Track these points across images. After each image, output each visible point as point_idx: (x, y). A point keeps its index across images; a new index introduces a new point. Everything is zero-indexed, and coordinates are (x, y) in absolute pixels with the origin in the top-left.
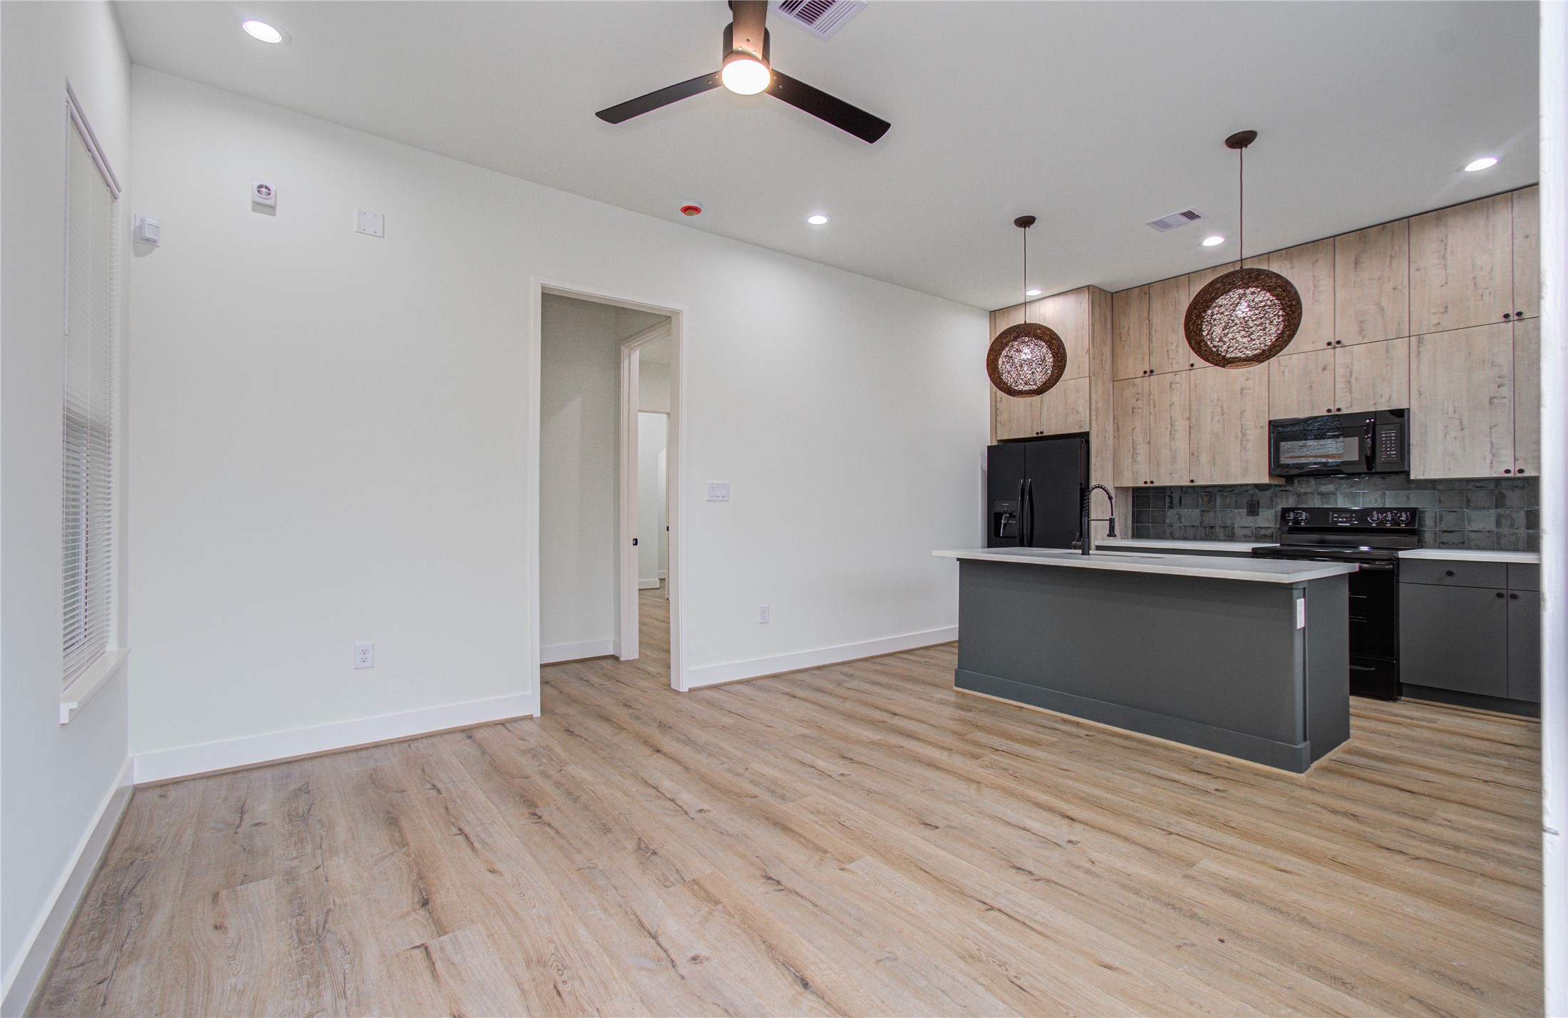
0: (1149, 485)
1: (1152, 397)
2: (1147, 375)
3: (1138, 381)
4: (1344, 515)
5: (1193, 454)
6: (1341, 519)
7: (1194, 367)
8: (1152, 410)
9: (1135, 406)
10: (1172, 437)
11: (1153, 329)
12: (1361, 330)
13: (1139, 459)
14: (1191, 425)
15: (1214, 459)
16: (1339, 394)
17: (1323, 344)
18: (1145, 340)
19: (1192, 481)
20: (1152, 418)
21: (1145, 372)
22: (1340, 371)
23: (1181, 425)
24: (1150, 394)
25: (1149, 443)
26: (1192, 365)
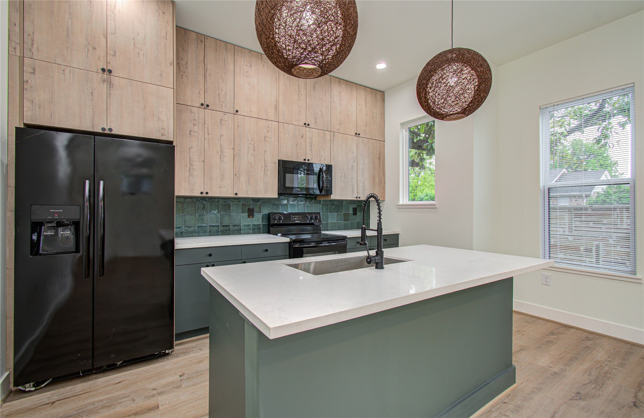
0: (204, 195)
1: (206, 126)
2: (203, 107)
3: (195, 110)
4: (296, 217)
5: (235, 175)
6: (296, 219)
7: (237, 113)
8: (206, 136)
9: (192, 130)
10: (222, 161)
11: (208, 73)
12: (316, 122)
13: (195, 173)
14: (235, 155)
15: (249, 179)
16: (308, 152)
17: (302, 124)
18: (201, 78)
19: (236, 194)
20: (206, 142)
21: (202, 105)
22: (308, 140)
23: (228, 153)
24: (205, 123)
25: (204, 161)
26: (237, 111)
